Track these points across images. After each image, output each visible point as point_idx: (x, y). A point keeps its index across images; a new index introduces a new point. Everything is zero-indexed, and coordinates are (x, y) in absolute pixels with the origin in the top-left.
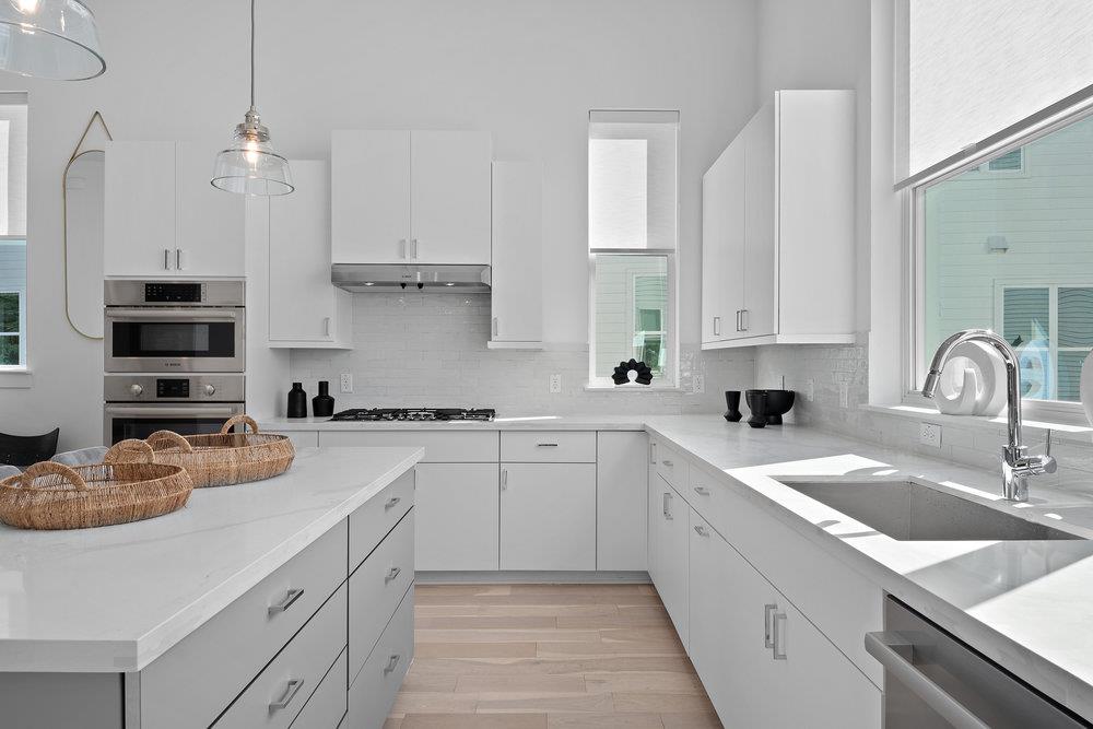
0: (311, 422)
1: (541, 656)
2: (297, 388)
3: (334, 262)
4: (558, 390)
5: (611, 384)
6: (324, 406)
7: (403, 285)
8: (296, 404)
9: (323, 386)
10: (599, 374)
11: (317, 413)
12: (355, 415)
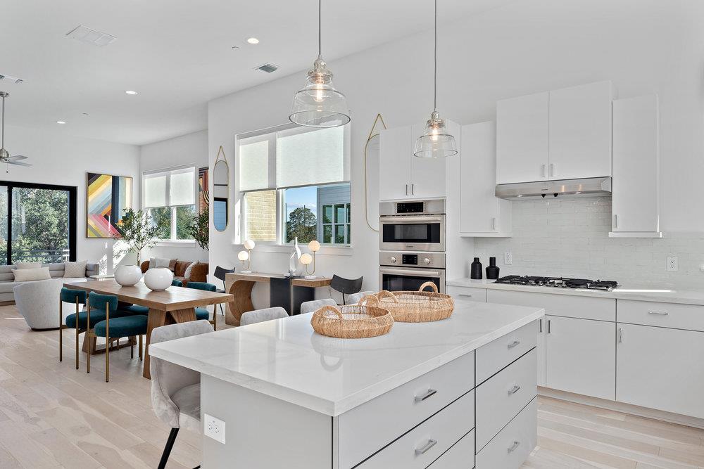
0: (485, 282)
2: (476, 260)
3: (498, 183)
4: (676, 269)
6: (493, 272)
7: (543, 195)
8: (475, 271)
9: (492, 260)
11: (488, 277)
12: (513, 280)
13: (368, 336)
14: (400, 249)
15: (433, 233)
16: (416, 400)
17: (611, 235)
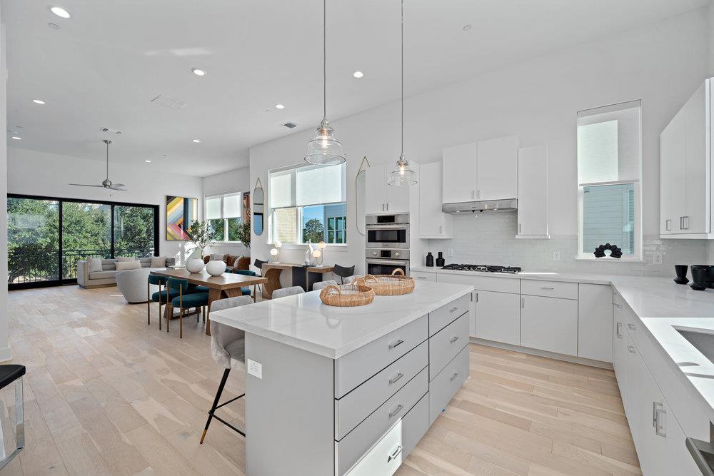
0: (435, 268)
1: (535, 392)
2: (430, 254)
3: (444, 203)
4: (559, 259)
5: (593, 257)
6: (440, 262)
7: (473, 211)
8: (429, 261)
9: (440, 254)
10: (585, 251)
11: (438, 265)
12: (453, 267)
13: (358, 305)
14: (379, 247)
15: (401, 236)
16: (390, 347)
17: (517, 237)
